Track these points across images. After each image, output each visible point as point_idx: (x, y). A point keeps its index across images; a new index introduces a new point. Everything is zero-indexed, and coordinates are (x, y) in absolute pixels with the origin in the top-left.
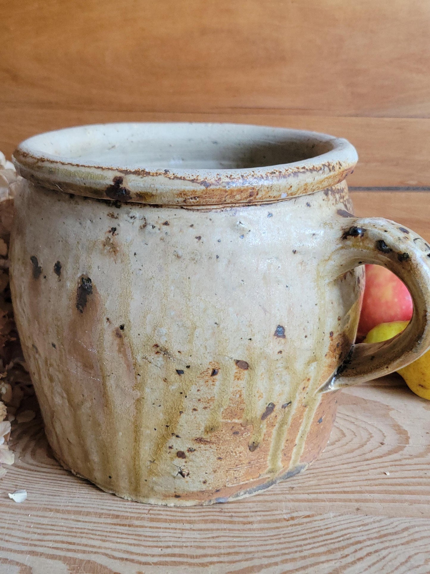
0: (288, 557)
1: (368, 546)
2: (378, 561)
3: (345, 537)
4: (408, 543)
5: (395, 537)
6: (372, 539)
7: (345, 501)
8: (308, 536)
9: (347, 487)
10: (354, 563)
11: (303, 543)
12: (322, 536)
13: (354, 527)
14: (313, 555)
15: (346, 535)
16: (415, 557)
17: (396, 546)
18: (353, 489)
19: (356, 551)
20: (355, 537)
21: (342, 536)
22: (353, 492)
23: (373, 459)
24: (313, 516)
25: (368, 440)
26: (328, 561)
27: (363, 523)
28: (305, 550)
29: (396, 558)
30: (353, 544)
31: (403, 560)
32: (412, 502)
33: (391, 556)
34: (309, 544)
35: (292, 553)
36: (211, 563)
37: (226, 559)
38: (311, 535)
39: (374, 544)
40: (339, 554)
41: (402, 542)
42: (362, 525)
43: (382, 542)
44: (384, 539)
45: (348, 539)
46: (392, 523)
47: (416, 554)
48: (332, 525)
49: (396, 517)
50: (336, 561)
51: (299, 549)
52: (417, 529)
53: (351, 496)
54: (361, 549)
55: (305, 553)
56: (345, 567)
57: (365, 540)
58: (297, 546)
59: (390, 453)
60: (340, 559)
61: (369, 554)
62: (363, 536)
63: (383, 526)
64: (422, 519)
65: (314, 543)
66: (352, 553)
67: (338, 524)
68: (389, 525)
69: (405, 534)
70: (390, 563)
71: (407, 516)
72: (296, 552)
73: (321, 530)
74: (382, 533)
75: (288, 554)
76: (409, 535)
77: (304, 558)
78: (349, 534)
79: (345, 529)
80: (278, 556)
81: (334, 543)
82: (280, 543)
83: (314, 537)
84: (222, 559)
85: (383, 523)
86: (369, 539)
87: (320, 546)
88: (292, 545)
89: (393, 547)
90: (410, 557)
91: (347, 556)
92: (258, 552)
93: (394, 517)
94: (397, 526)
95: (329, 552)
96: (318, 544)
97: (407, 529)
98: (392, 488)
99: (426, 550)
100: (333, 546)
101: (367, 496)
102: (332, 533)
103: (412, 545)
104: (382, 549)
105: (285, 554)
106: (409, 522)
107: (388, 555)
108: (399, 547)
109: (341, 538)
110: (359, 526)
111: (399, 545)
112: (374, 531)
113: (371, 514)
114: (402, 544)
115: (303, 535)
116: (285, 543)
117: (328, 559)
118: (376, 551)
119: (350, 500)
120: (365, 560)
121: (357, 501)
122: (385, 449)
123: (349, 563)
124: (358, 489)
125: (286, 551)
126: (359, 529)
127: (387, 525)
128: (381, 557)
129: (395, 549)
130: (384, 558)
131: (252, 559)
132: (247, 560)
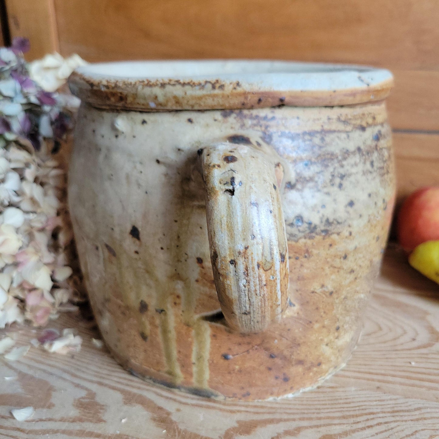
0: (306, 416)
1: (380, 417)
2: (386, 431)
3: (361, 408)
4: (417, 420)
5: (406, 414)
6: (385, 412)
7: (368, 380)
8: (327, 402)
9: (372, 369)
10: (363, 429)
11: (321, 407)
12: (340, 404)
13: (370, 401)
14: (328, 418)
15: (362, 406)
16: (422, 432)
17: (406, 421)
18: (378, 371)
19: (368, 420)
20: (370, 409)
21: (359, 406)
22: (377, 374)
23: (403, 350)
24: (336, 387)
25: (402, 335)
26: (340, 424)
27: (380, 399)
28: (322, 413)
29: (403, 431)
30: (366, 414)
31: (410, 433)
32: (430, 388)
33: (399, 428)
34: (328, 409)
35: (311, 413)
36: (239, 411)
37: (252, 410)
38: (330, 402)
39: (386, 417)
40: (352, 420)
41: (412, 419)
42: (378, 401)
43: (393, 416)
44: (397, 414)
45: (363, 409)
46: (407, 402)
47: (422, 430)
48: (351, 397)
49: (412, 398)
50: (348, 425)
51: (317, 411)
52: (429, 410)
53: (375, 377)
54: (373, 419)
55: (322, 415)
56: (354, 431)
57: (378, 413)
58: (316, 409)
59: (419, 348)
60: (351, 424)
61: (378, 424)
62: (377, 409)
63: (398, 404)
64: (435, 403)
65: (332, 408)
66: (364, 421)
67: (357, 396)
68: (404, 403)
69: (417, 413)
70: (396, 434)
71: (422, 399)
72: (314, 413)
73: (341, 399)
74: (396, 409)
75: (307, 413)
76: (420, 414)
77: (320, 419)
78: (365, 405)
79: (362, 401)
80: (297, 414)
81: (350, 411)
82: (302, 405)
83: (332, 404)
84: (249, 409)
85: (399, 401)
86: (383, 412)
87: (336, 412)
88: (312, 407)
89: (402, 421)
90: (416, 431)
91: (358, 422)
92: (281, 408)
93: (409, 398)
94: (410, 405)
95: (344, 417)
96: (335, 410)
97: (419, 409)
98: (414, 375)
99: (433, 428)
100: (348, 413)
101: (390, 379)
102: (350, 403)
103: (421, 422)
104: (392, 422)
105: (304, 413)
106: (423, 404)
107: (396, 427)
108: (408, 423)
109: (357, 408)
110: (376, 401)
111: (409, 421)
112: (389, 406)
113: (390, 393)
114: (412, 420)
115: (323, 401)
116: (306, 405)
117: (341, 423)
118: (386, 423)
119: (373, 380)
120: (374, 428)
121: (379, 381)
122: (415, 344)
123: (358, 429)
124: (383, 372)
125: (306, 411)
126: (375, 403)
127: (402, 403)
128: (390, 427)
129: (404, 423)
130: (392, 429)
131: (274, 413)
132: (269, 413)
